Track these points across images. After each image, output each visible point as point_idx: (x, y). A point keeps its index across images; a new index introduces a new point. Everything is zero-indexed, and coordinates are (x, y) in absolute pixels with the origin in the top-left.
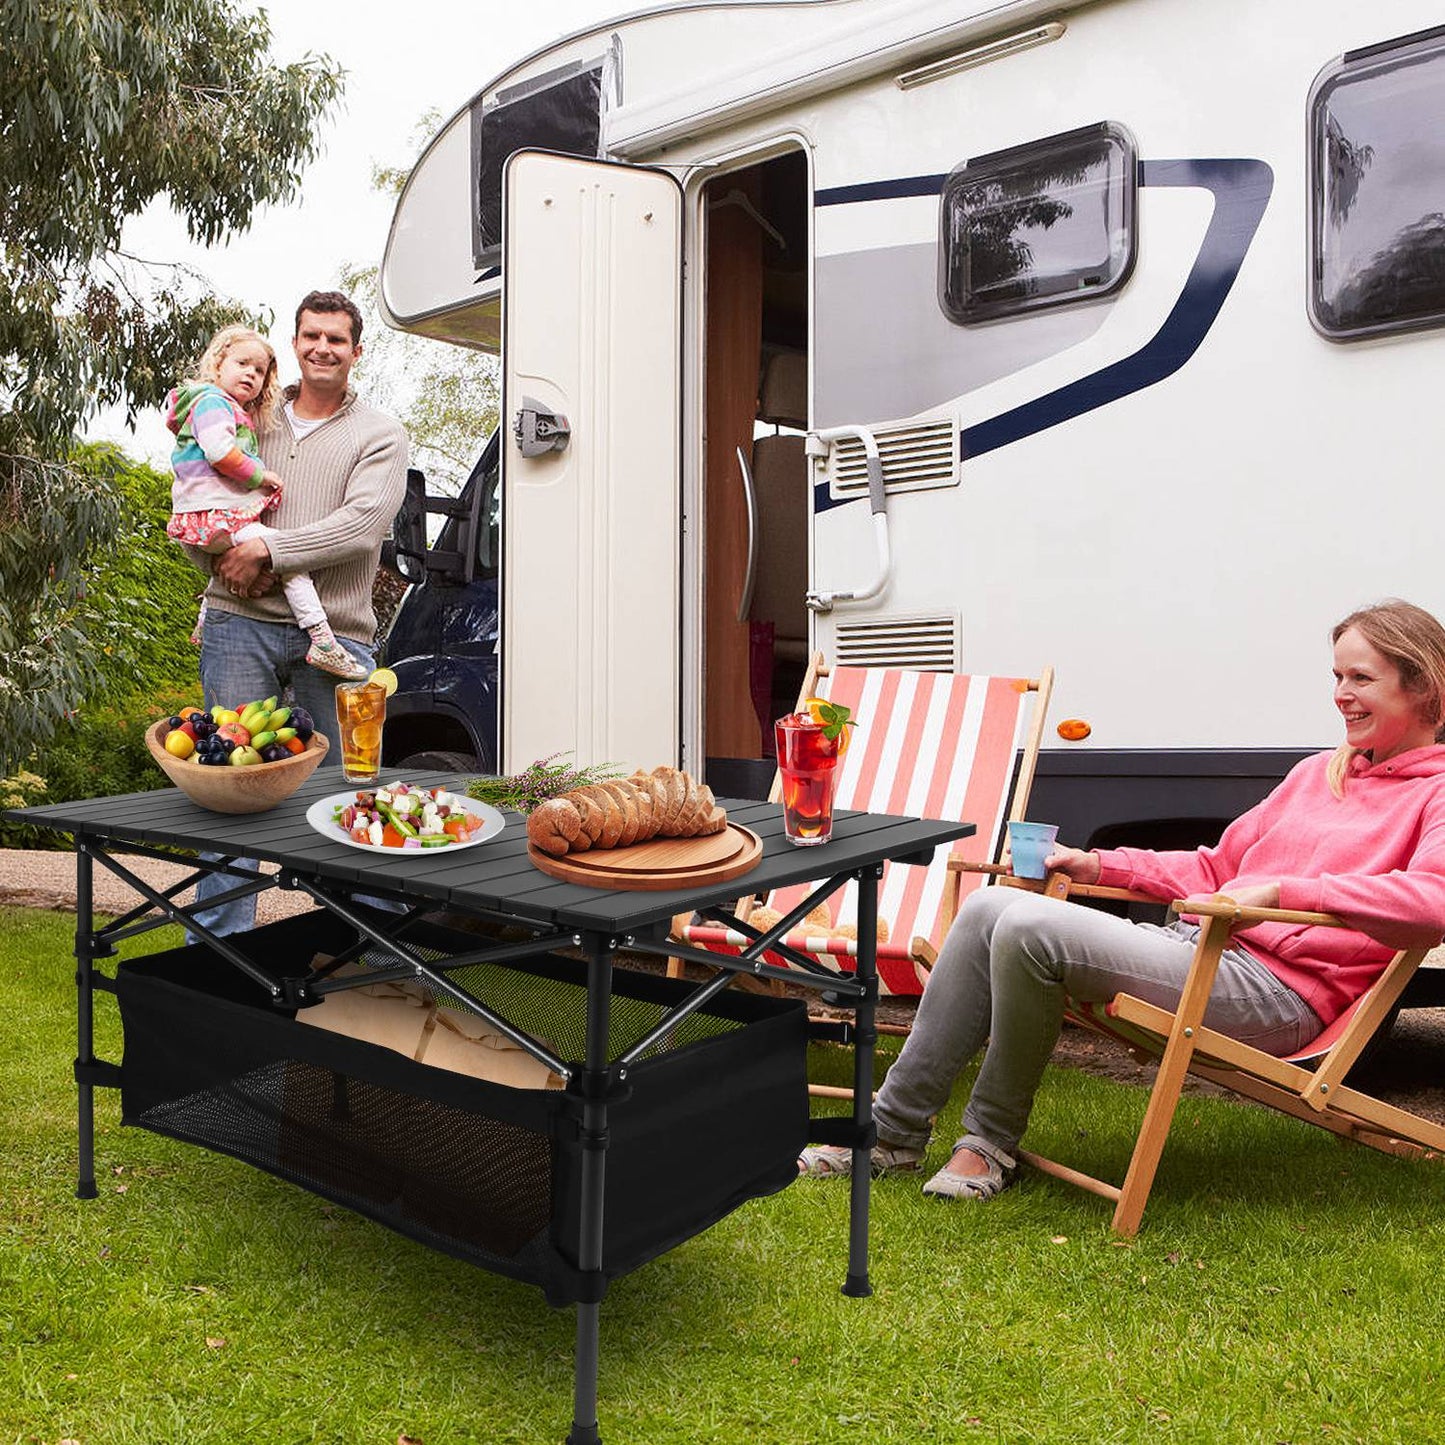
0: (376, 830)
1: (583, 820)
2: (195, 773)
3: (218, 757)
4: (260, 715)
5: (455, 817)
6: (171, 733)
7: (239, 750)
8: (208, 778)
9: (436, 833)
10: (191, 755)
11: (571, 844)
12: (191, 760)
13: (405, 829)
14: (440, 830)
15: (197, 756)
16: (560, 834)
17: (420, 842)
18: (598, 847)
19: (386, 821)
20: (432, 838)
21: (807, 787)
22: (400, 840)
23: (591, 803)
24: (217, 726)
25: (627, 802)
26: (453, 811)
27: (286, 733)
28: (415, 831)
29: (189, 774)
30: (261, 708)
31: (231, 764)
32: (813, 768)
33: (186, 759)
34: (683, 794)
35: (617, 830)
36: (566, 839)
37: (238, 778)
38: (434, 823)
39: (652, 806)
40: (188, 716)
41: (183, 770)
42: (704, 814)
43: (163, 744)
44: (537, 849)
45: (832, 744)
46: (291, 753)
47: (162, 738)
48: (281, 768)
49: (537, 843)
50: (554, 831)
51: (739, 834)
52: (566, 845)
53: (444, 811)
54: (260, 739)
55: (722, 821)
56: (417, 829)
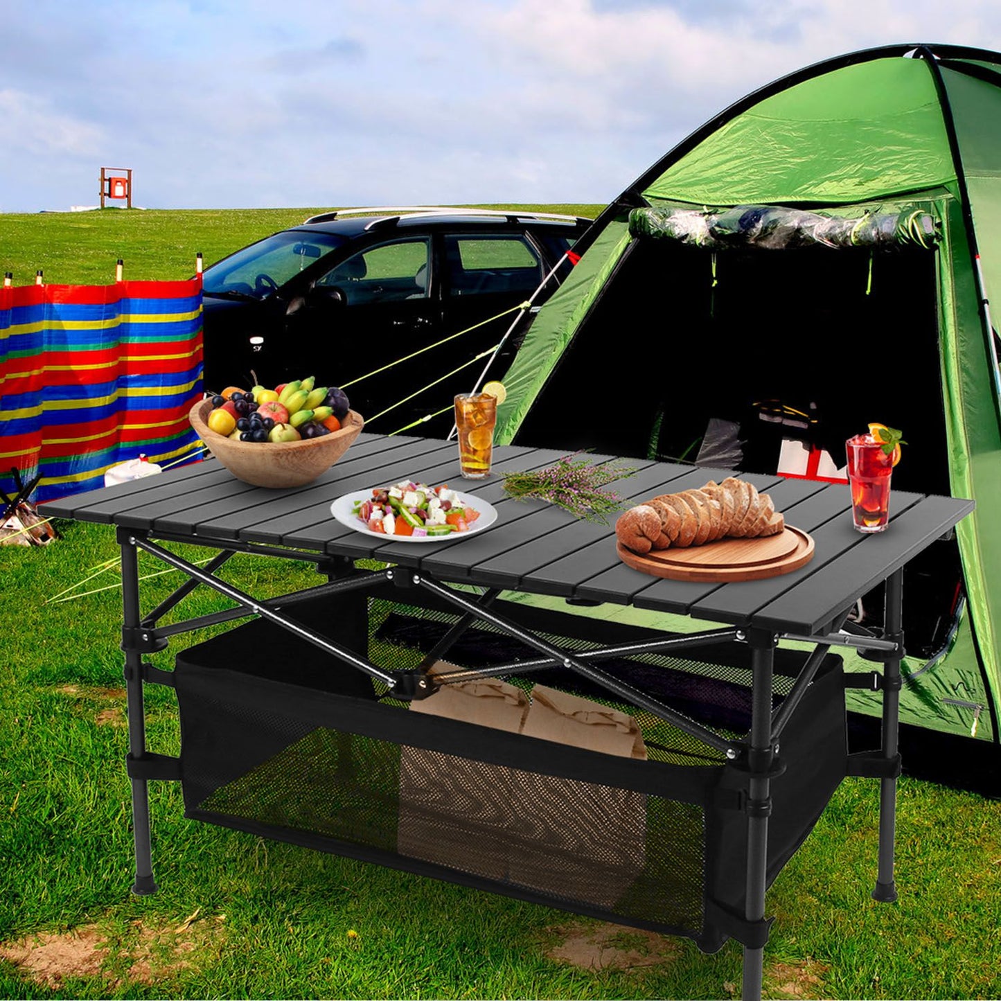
0: (389, 521)
1: (663, 523)
2: (236, 449)
3: (258, 434)
4: (298, 395)
5: (456, 511)
6: (214, 411)
7: (278, 428)
8: (249, 455)
9: (440, 524)
10: (233, 432)
11: (653, 543)
12: (232, 437)
13: (413, 520)
14: (443, 521)
15: (239, 433)
16: (644, 535)
17: (426, 531)
18: (676, 546)
19: (397, 514)
20: (437, 528)
21: (869, 489)
22: (409, 530)
23: (670, 509)
24: (258, 405)
25: (700, 508)
26: (454, 505)
27: (323, 411)
28: (421, 522)
29: (232, 450)
30: (299, 388)
31: (270, 441)
32: (874, 475)
33: (228, 436)
34: (748, 502)
35: (692, 531)
36: (649, 539)
37: (277, 454)
38: (438, 515)
39: (721, 511)
40: (230, 395)
41: (225, 447)
42: (765, 518)
43: (206, 422)
44: (625, 548)
45: (889, 457)
46: (328, 431)
47: (205, 416)
48: (319, 445)
49: (624, 542)
50: (640, 533)
51: (794, 535)
52: (649, 544)
53: (446, 505)
54: (298, 418)
55: (780, 524)
56: (424, 520)
